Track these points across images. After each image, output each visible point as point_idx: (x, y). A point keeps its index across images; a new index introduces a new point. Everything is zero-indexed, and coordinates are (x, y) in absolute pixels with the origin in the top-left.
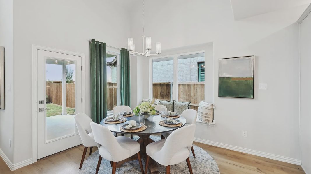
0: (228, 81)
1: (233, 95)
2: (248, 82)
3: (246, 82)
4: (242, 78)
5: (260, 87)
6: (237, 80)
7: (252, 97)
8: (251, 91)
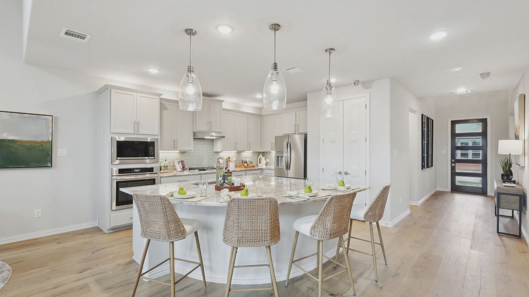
0: (12, 144)
1: (21, 165)
2: (45, 147)
3: (42, 147)
4: (36, 141)
5: (60, 153)
6: (28, 144)
7: (49, 165)
8: (49, 158)
